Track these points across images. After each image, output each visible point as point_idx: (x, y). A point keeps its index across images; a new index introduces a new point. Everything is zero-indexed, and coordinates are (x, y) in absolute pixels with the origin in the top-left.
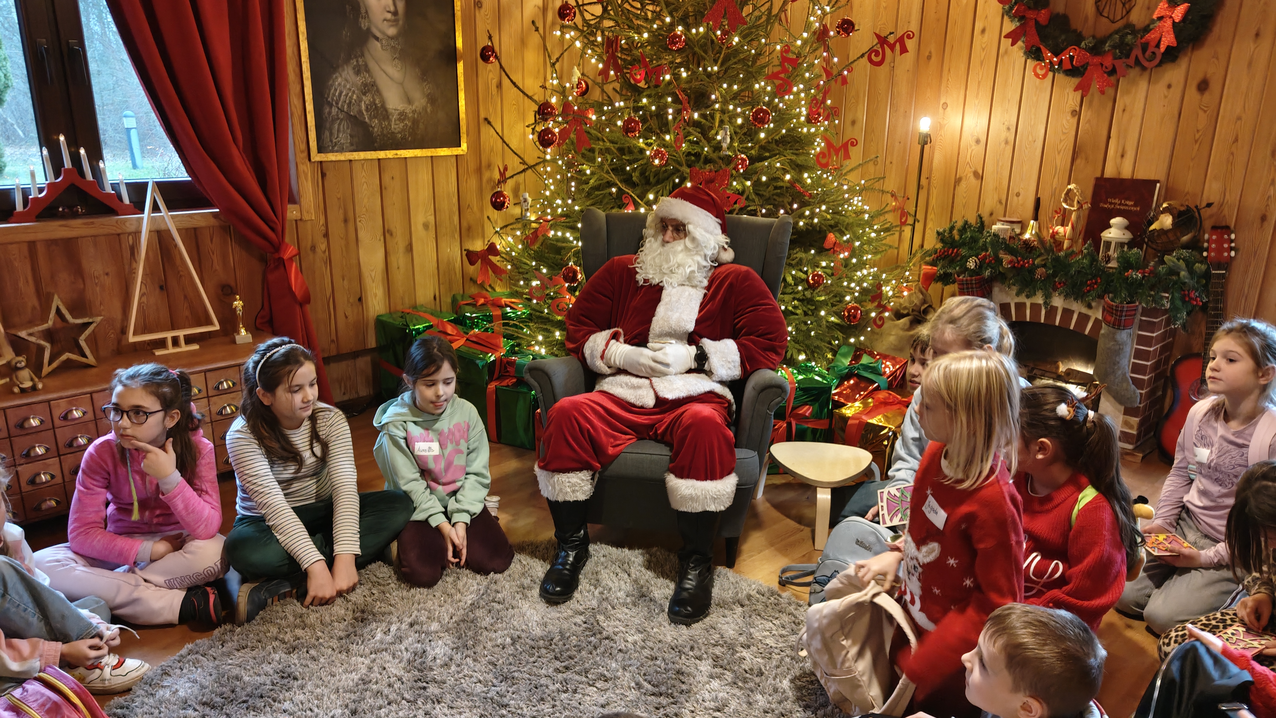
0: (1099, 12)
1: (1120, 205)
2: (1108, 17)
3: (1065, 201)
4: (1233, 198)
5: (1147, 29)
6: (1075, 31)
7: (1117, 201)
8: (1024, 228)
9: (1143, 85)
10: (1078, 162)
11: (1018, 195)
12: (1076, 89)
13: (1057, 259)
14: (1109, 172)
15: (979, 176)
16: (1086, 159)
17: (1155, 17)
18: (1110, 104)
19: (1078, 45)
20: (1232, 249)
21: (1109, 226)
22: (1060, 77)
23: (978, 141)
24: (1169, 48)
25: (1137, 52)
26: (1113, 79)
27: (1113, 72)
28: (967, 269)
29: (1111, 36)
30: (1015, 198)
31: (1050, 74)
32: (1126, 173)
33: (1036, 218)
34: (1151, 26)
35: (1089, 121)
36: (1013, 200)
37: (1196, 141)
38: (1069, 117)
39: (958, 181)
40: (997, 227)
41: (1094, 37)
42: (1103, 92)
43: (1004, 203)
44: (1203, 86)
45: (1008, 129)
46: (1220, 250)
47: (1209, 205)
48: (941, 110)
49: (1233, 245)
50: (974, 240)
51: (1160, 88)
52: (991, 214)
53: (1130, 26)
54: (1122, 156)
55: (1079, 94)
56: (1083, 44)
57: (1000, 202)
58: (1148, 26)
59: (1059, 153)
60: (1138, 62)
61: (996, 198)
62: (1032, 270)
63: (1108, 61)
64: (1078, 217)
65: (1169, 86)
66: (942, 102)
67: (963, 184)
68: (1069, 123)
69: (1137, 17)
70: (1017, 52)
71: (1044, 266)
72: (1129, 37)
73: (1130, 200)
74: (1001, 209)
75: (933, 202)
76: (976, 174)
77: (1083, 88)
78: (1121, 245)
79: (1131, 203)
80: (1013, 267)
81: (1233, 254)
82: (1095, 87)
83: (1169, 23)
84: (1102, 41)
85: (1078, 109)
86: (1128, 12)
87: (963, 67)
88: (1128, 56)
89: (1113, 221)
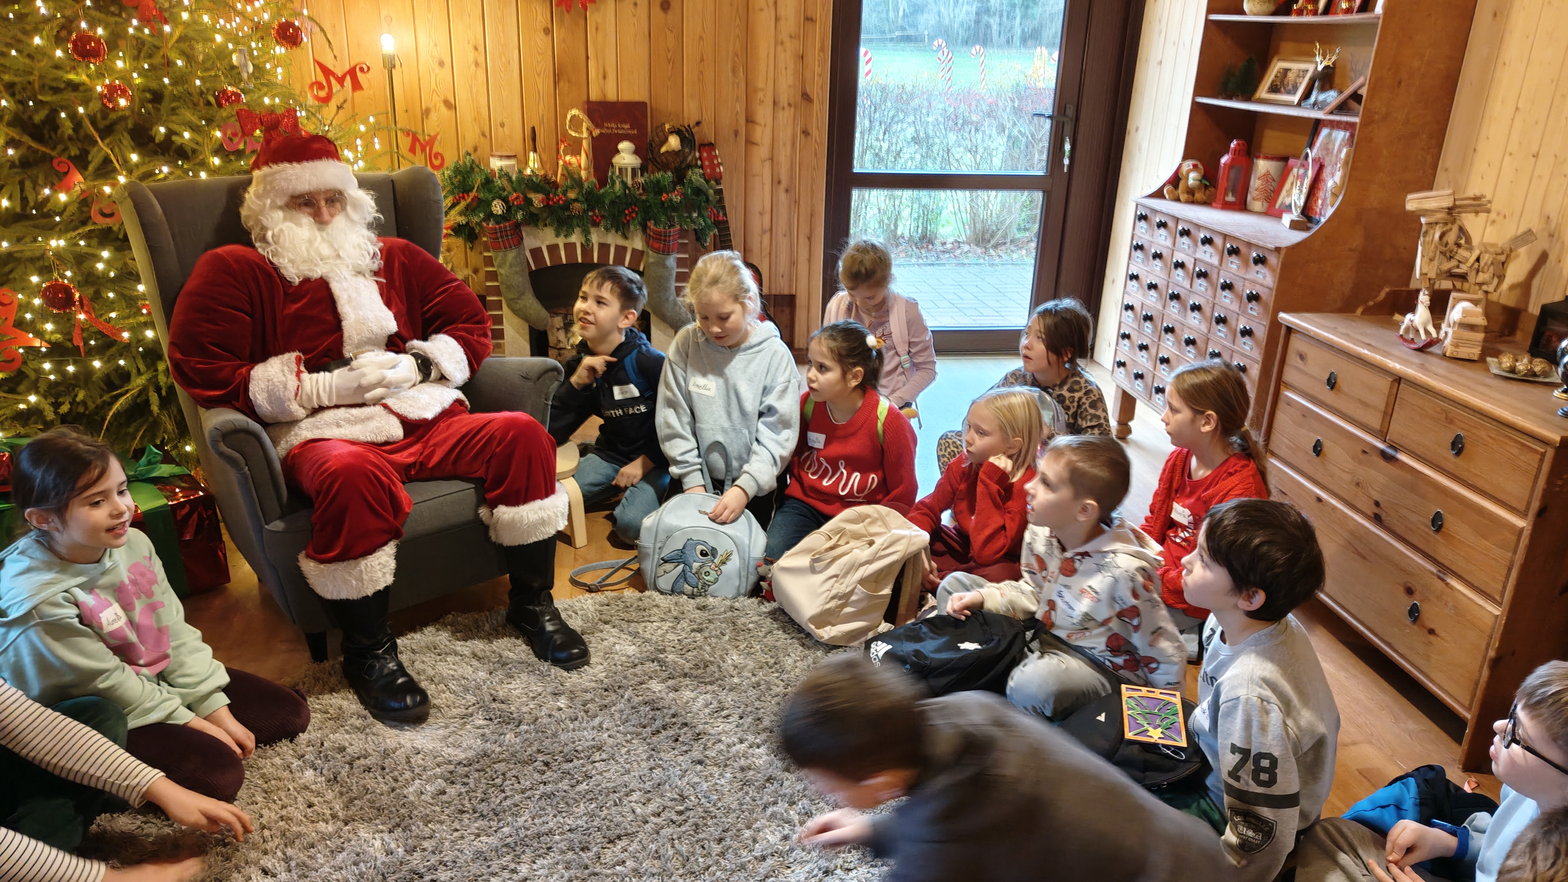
1: (617, 128)
3: (571, 129)
4: (708, 117)
7: (613, 125)
8: (524, 162)
9: (611, 3)
10: (564, 85)
11: (502, 125)
13: (584, 192)
14: (594, 96)
15: (450, 105)
16: (569, 81)
18: (582, 22)
20: (720, 164)
21: (618, 152)
23: (441, 64)
28: (494, 216)
30: (500, 129)
32: (612, 96)
33: (535, 151)
35: (564, 40)
36: (498, 131)
37: (669, 61)
38: (541, 33)
39: (426, 113)
40: (496, 164)
43: (487, 133)
45: (476, 48)
46: (711, 166)
47: (696, 124)
49: (720, 160)
51: (627, 6)
52: (477, 150)
54: (604, 77)
57: (484, 135)
59: (539, 75)
61: (478, 131)
62: (567, 208)
64: (590, 145)
65: (635, 4)
67: (433, 116)
68: (542, 40)
71: (577, 200)
73: (626, 123)
74: (484, 144)
76: (447, 103)
78: (635, 169)
79: (627, 126)
80: (546, 206)
81: (721, 168)
85: (550, 26)
89: (620, 146)
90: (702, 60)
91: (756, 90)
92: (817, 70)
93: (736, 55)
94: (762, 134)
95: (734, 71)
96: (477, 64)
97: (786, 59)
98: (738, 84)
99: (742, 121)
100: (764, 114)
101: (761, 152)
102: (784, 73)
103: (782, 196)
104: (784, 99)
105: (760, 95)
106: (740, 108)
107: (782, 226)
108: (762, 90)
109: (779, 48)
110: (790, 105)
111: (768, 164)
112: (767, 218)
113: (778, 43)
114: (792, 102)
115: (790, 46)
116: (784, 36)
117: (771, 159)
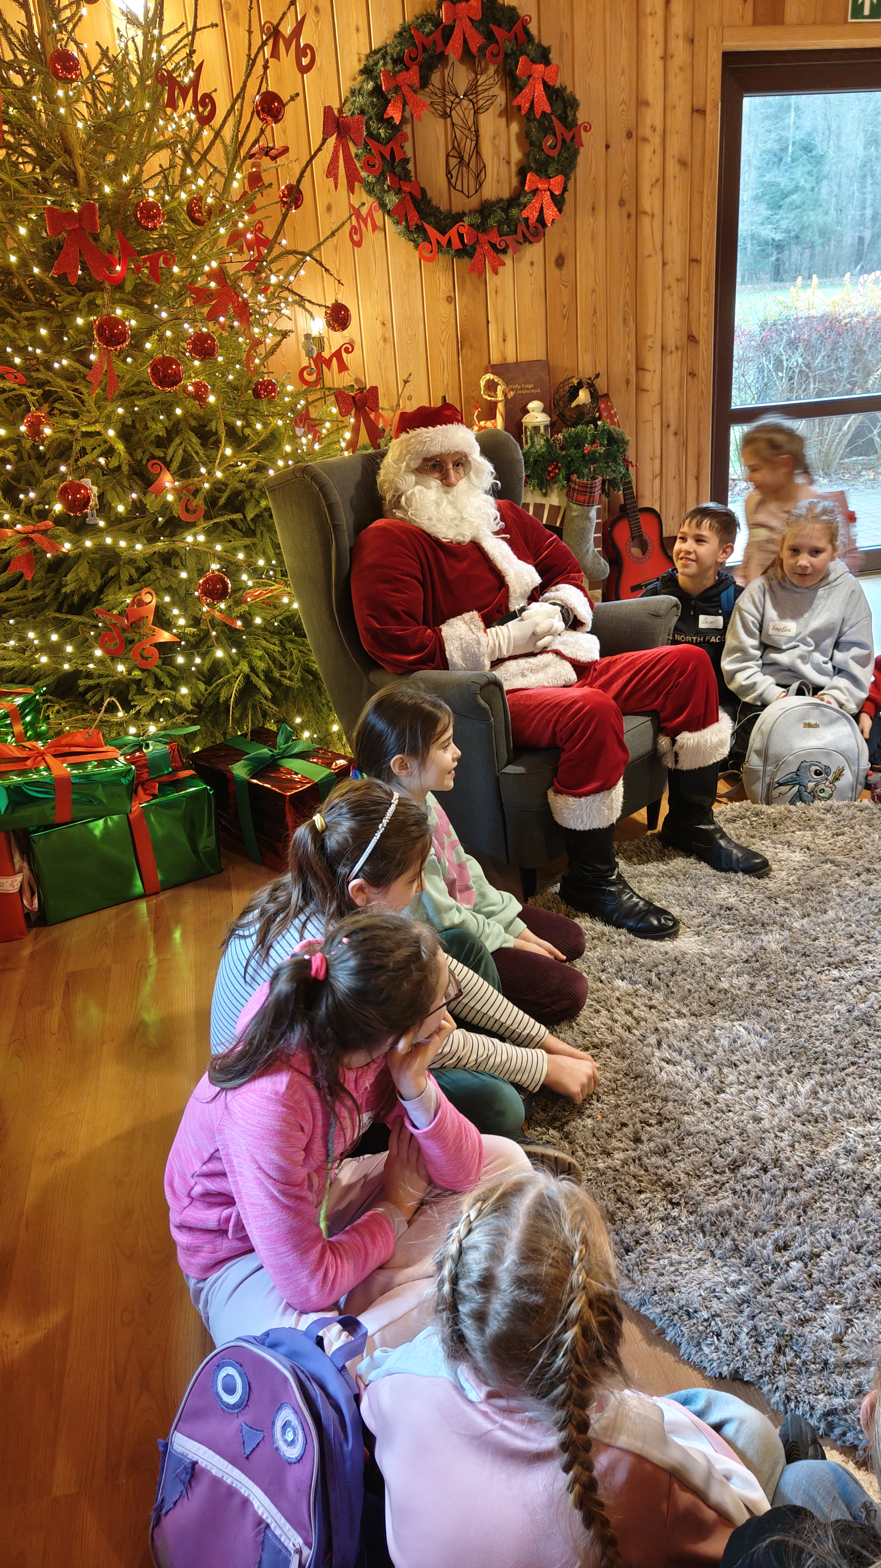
0: (452, 186)
1: (521, 389)
2: (462, 192)
3: (485, 393)
7: (523, 386)
9: (509, 264)
14: (498, 357)
16: (471, 348)
18: (482, 288)
21: (529, 411)
22: (451, 259)
25: (522, 227)
27: (506, 249)
32: (511, 358)
35: (466, 307)
37: (564, 317)
38: (445, 304)
44: (560, 262)
45: (383, 324)
46: (610, 416)
51: (524, 265)
54: (504, 340)
59: (443, 344)
60: (525, 238)
68: (445, 309)
79: (534, 386)
82: (487, 269)
83: (547, 196)
89: (531, 406)
90: (595, 312)
91: (645, 338)
92: (703, 310)
93: (626, 304)
94: (651, 381)
95: (625, 321)
96: (385, 340)
97: (674, 303)
98: (629, 333)
99: (633, 369)
100: (652, 360)
101: (651, 398)
102: (671, 316)
103: (672, 440)
104: (671, 344)
105: (649, 342)
106: (631, 356)
107: (671, 470)
108: (651, 336)
109: (667, 293)
110: (677, 348)
111: (658, 408)
112: (657, 462)
113: (666, 287)
114: (679, 344)
115: (678, 290)
116: (671, 279)
117: (661, 404)
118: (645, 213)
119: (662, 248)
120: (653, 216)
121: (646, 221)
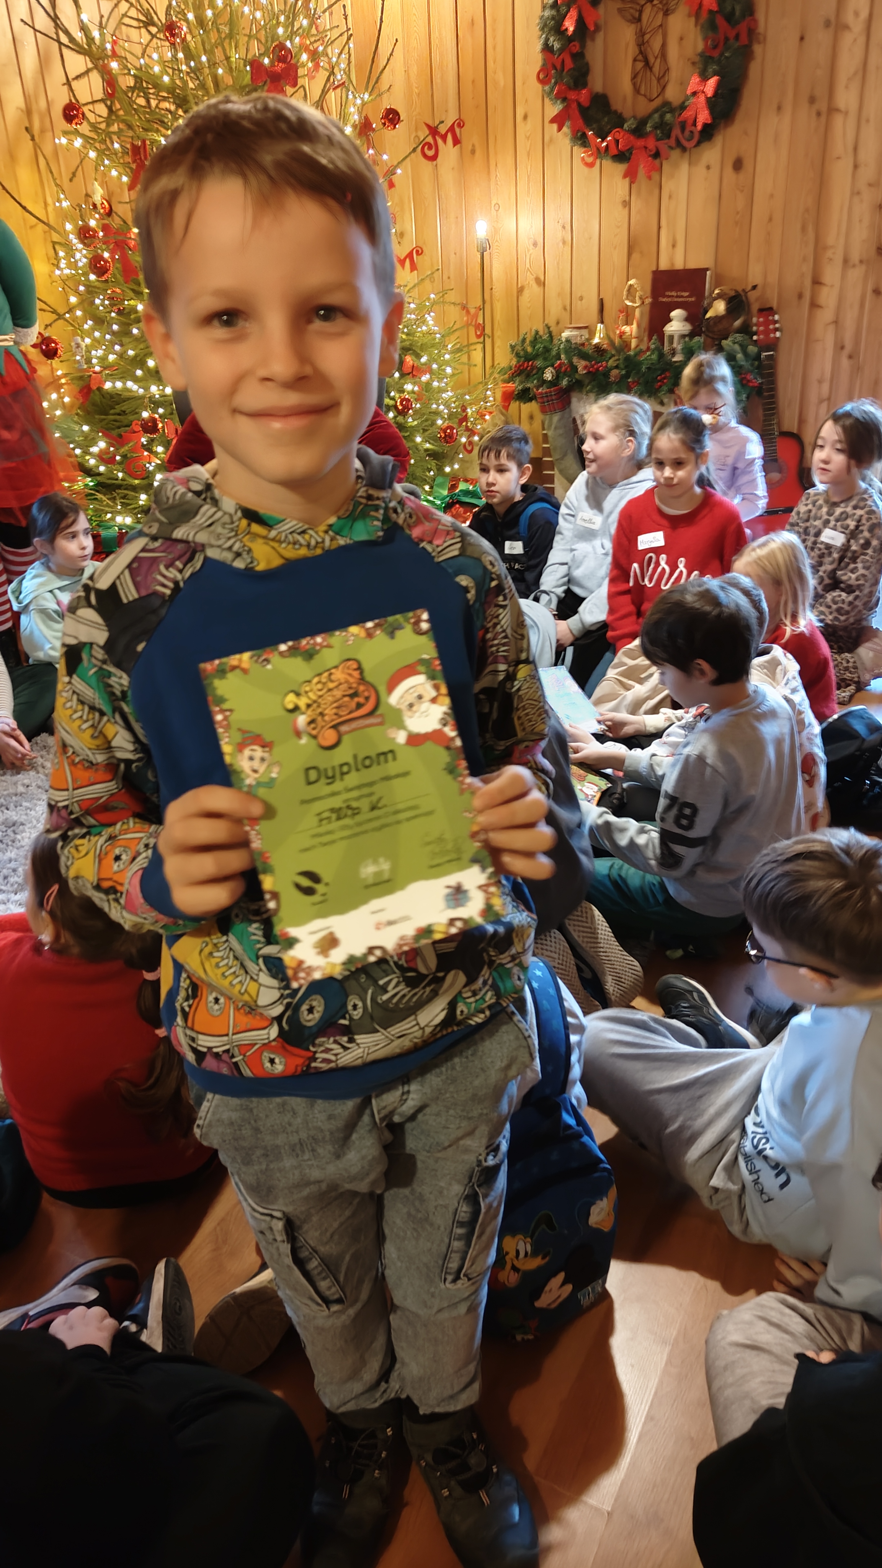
0: (637, 90)
1: (677, 297)
2: (645, 96)
3: (627, 299)
4: (773, 279)
5: (683, 107)
6: (616, 112)
7: (674, 294)
8: (592, 334)
9: (684, 167)
10: (635, 256)
11: (581, 298)
12: (625, 176)
13: (628, 359)
14: (664, 265)
15: (541, 283)
16: (641, 251)
17: (689, 92)
18: (657, 191)
19: (622, 127)
20: (776, 330)
21: (670, 320)
22: (608, 163)
23: (535, 244)
24: (706, 126)
25: (676, 132)
26: (657, 162)
27: (657, 155)
28: (544, 382)
29: (650, 116)
30: (579, 302)
31: (598, 162)
32: (679, 265)
33: (602, 322)
34: (687, 103)
35: (639, 211)
36: (577, 304)
37: (737, 223)
38: (620, 207)
39: (520, 291)
40: (566, 334)
41: (634, 117)
42: (650, 178)
43: (568, 308)
44: (738, 165)
45: (564, 227)
46: (767, 332)
47: (754, 287)
48: (494, 212)
49: (777, 325)
50: (547, 350)
51: (700, 170)
52: (558, 323)
53: (666, 103)
54: (674, 246)
55: (627, 179)
56: (626, 126)
57: (565, 309)
58: (684, 103)
59: (615, 248)
60: (679, 144)
61: (560, 304)
62: (606, 374)
63: (651, 143)
64: (642, 314)
65: (708, 168)
66: (493, 203)
67: (526, 293)
68: (621, 214)
69: (672, 94)
70: (562, 139)
71: (617, 367)
72: (668, 116)
73: (686, 291)
74: (566, 316)
75: (498, 316)
76: (537, 280)
77: (631, 175)
78: (683, 336)
79: (687, 294)
80: (589, 373)
81: (778, 334)
82: (641, 172)
83: (702, 99)
84: (643, 122)
85: (627, 198)
86: (664, 88)
87: (510, 160)
88: (669, 137)
89: (674, 314)
90: (770, 220)
91: (825, 248)
93: (807, 210)
94: (828, 297)
95: (804, 229)
96: (564, 242)
97: (862, 210)
98: (807, 243)
99: (808, 282)
100: (832, 274)
101: (826, 315)
102: (858, 226)
103: (845, 363)
104: (855, 256)
105: (829, 253)
106: (807, 269)
108: (833, 247)
109: (856, 199)
110: (861, 262)
111: (831, 329)
112: (826, 387)
113: (855, 193)
114: (864, 258)
115: (868, 195)
116: (862, 184)
117: (836, 323)
118: (838, 110)
119: (855, 149)
120: (846, 113)
121: (838, 120)
